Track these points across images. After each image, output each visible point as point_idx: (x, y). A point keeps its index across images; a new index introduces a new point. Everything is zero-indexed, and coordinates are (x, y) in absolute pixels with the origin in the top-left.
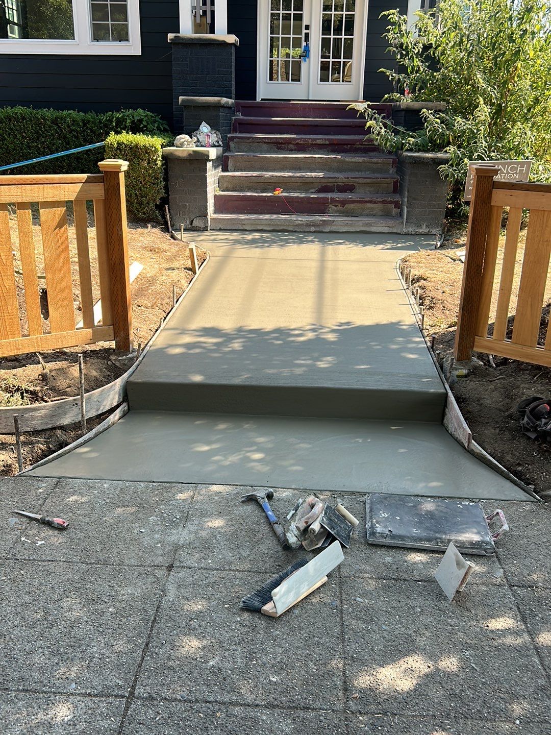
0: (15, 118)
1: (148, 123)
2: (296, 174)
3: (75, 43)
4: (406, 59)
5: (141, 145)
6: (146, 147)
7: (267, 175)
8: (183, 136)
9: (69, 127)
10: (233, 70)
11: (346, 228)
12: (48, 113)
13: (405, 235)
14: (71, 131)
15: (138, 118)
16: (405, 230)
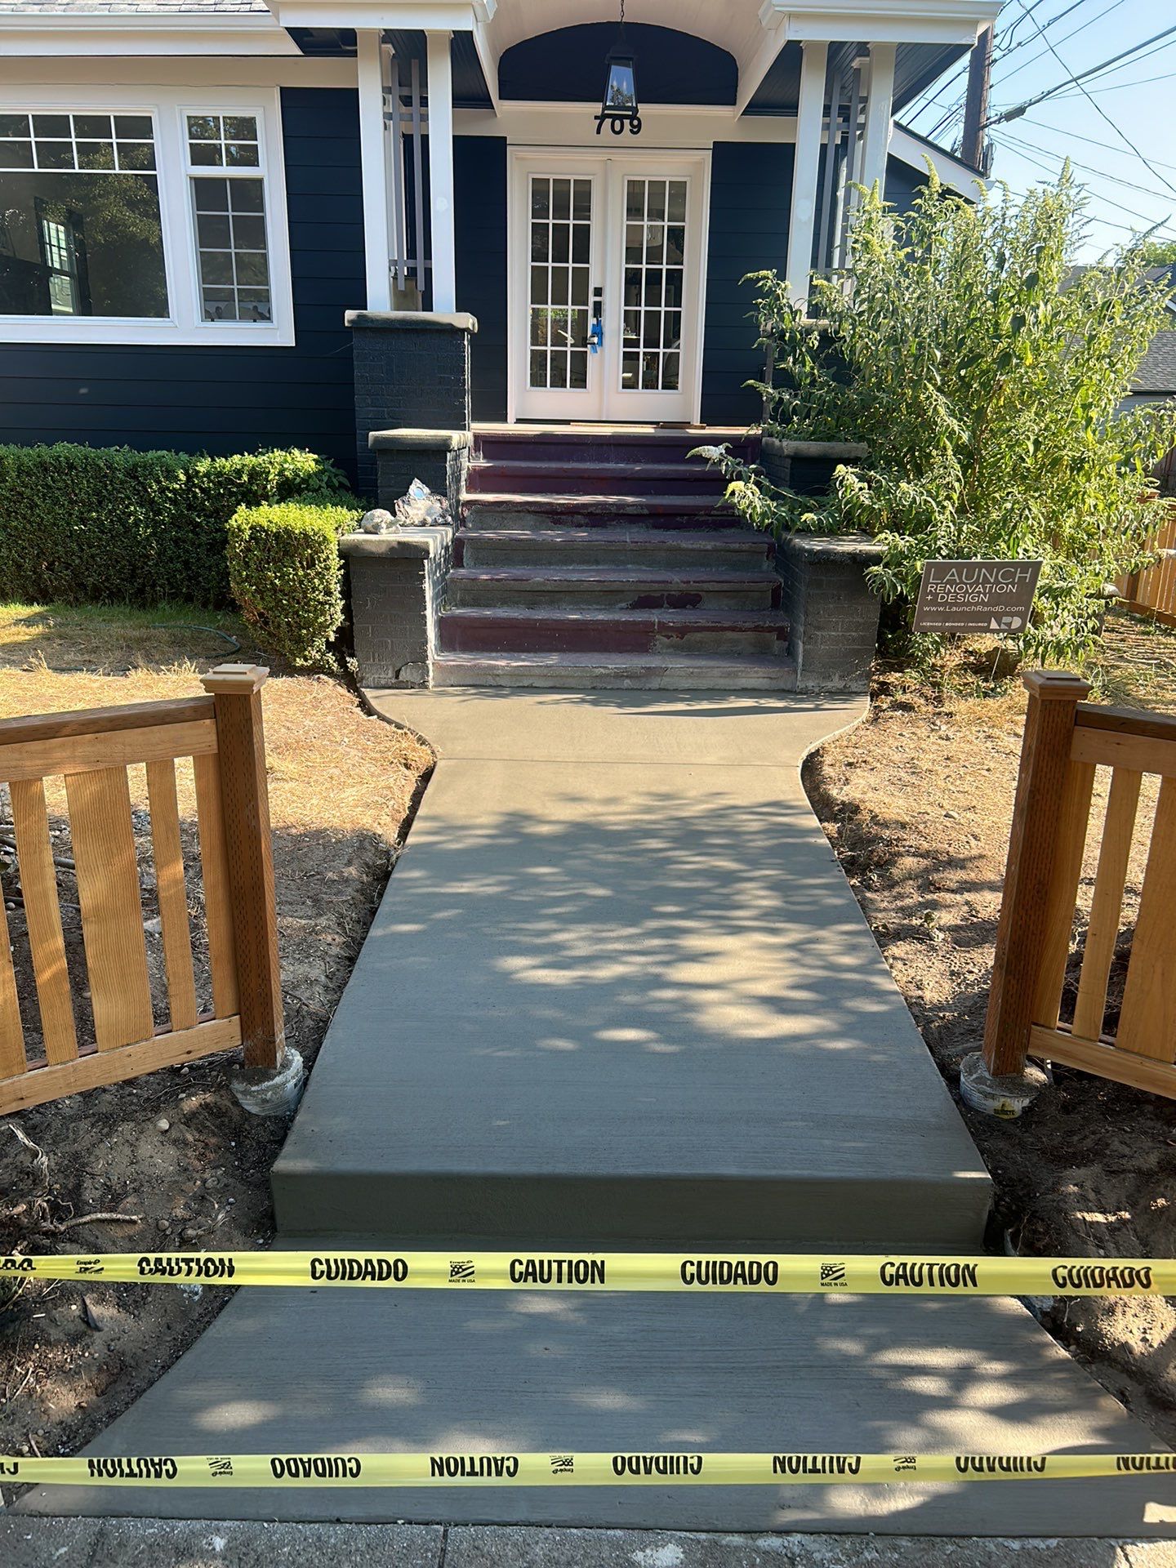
0: (55, 467)
1: (310, 476)
2: (588, 575)
3: (171, 324)
4: (791, 359)
5: (297, 532)
6: (306, 535)
7: (540, 576)
8: (378, 512)
9: (158, 482)
10: (467, 376)
11: (690, 681)
12: (121, 456)
13: (801, 693)
14: (162, 490)
15: (292, 467)
16: (800, 685)
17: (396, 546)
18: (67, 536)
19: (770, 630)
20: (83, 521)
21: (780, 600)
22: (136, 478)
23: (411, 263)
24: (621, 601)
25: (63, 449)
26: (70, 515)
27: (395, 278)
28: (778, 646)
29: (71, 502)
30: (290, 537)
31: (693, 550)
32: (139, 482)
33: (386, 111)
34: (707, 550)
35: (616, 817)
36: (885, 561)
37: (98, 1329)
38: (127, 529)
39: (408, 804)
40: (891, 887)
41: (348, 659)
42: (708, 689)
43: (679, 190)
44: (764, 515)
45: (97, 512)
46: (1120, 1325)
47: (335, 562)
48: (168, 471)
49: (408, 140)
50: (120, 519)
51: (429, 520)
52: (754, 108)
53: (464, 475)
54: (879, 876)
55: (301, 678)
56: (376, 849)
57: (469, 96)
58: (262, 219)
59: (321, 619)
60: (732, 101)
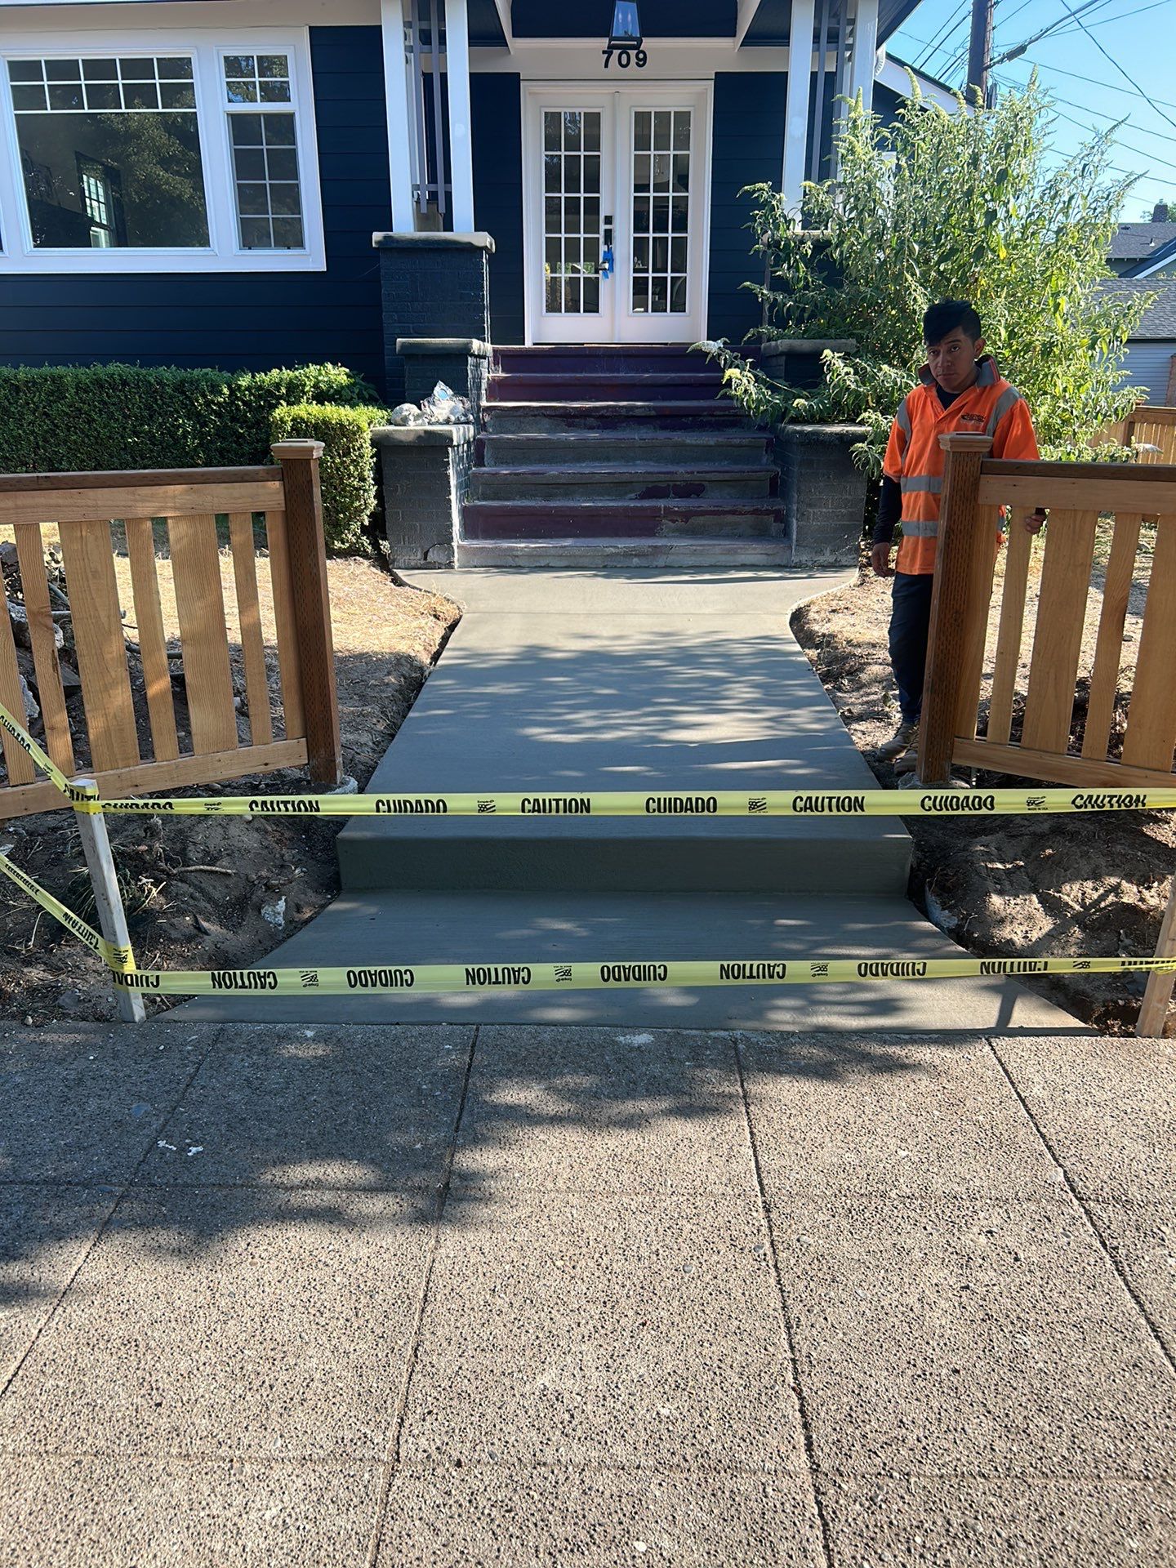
0: (110, 385)
1: (342, 388)
2: (603, 469)
3: (212, 253)
4: (785, 266)
5: (334, 422)
6: (342, 425)
7: (553, 471)
8: (406, 406)
9: (204, 396)
10: (486, 292)
11: (693, 558)
12: (169, 374)
13: (795, 567)
14: (208, 403)
15: (326, 379)
16: (795, 559)
17: (423, 435)
18: (122, 449)
19: (768, 512)
20: (136, 434)
21: (777, 488)
22: (183, 393)
23: (432, 187)
24: (631, 492)
25: (116, 368)
26: (124, 429)
27: (418, 202)
28: (775, 527)
29: (126, 417)
30: (327, 427)
31: (697, 446)
32: (187, 397)
33: (407, 43)
34: (711, 446)
35: (621, 648)
36: (869, 439)
37: (207, 934)
38: (176, 441)
39: (438, 641)
40: (858, 689)
41: (381, 542)
42: (711, 566)
43: (683, 118)
44: (759, 401)
45: (148, 425)
46: (1009, 929)
47: (368, 451)
48: (212, 386)
49: (428, 78)
50: (169, 432)
51: (453, 418)
52: (751, 40)
53: (484, 386)
54: (849, 681)
55: (338, 560)
56: (412, 665)
57: (484, 35)
58: (294, 152)
59: (357, 504)
60: (732, 33)
